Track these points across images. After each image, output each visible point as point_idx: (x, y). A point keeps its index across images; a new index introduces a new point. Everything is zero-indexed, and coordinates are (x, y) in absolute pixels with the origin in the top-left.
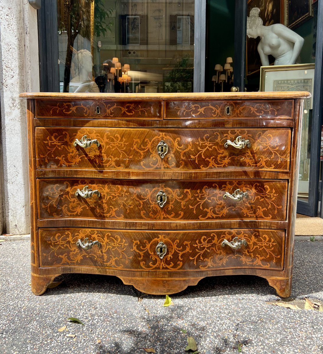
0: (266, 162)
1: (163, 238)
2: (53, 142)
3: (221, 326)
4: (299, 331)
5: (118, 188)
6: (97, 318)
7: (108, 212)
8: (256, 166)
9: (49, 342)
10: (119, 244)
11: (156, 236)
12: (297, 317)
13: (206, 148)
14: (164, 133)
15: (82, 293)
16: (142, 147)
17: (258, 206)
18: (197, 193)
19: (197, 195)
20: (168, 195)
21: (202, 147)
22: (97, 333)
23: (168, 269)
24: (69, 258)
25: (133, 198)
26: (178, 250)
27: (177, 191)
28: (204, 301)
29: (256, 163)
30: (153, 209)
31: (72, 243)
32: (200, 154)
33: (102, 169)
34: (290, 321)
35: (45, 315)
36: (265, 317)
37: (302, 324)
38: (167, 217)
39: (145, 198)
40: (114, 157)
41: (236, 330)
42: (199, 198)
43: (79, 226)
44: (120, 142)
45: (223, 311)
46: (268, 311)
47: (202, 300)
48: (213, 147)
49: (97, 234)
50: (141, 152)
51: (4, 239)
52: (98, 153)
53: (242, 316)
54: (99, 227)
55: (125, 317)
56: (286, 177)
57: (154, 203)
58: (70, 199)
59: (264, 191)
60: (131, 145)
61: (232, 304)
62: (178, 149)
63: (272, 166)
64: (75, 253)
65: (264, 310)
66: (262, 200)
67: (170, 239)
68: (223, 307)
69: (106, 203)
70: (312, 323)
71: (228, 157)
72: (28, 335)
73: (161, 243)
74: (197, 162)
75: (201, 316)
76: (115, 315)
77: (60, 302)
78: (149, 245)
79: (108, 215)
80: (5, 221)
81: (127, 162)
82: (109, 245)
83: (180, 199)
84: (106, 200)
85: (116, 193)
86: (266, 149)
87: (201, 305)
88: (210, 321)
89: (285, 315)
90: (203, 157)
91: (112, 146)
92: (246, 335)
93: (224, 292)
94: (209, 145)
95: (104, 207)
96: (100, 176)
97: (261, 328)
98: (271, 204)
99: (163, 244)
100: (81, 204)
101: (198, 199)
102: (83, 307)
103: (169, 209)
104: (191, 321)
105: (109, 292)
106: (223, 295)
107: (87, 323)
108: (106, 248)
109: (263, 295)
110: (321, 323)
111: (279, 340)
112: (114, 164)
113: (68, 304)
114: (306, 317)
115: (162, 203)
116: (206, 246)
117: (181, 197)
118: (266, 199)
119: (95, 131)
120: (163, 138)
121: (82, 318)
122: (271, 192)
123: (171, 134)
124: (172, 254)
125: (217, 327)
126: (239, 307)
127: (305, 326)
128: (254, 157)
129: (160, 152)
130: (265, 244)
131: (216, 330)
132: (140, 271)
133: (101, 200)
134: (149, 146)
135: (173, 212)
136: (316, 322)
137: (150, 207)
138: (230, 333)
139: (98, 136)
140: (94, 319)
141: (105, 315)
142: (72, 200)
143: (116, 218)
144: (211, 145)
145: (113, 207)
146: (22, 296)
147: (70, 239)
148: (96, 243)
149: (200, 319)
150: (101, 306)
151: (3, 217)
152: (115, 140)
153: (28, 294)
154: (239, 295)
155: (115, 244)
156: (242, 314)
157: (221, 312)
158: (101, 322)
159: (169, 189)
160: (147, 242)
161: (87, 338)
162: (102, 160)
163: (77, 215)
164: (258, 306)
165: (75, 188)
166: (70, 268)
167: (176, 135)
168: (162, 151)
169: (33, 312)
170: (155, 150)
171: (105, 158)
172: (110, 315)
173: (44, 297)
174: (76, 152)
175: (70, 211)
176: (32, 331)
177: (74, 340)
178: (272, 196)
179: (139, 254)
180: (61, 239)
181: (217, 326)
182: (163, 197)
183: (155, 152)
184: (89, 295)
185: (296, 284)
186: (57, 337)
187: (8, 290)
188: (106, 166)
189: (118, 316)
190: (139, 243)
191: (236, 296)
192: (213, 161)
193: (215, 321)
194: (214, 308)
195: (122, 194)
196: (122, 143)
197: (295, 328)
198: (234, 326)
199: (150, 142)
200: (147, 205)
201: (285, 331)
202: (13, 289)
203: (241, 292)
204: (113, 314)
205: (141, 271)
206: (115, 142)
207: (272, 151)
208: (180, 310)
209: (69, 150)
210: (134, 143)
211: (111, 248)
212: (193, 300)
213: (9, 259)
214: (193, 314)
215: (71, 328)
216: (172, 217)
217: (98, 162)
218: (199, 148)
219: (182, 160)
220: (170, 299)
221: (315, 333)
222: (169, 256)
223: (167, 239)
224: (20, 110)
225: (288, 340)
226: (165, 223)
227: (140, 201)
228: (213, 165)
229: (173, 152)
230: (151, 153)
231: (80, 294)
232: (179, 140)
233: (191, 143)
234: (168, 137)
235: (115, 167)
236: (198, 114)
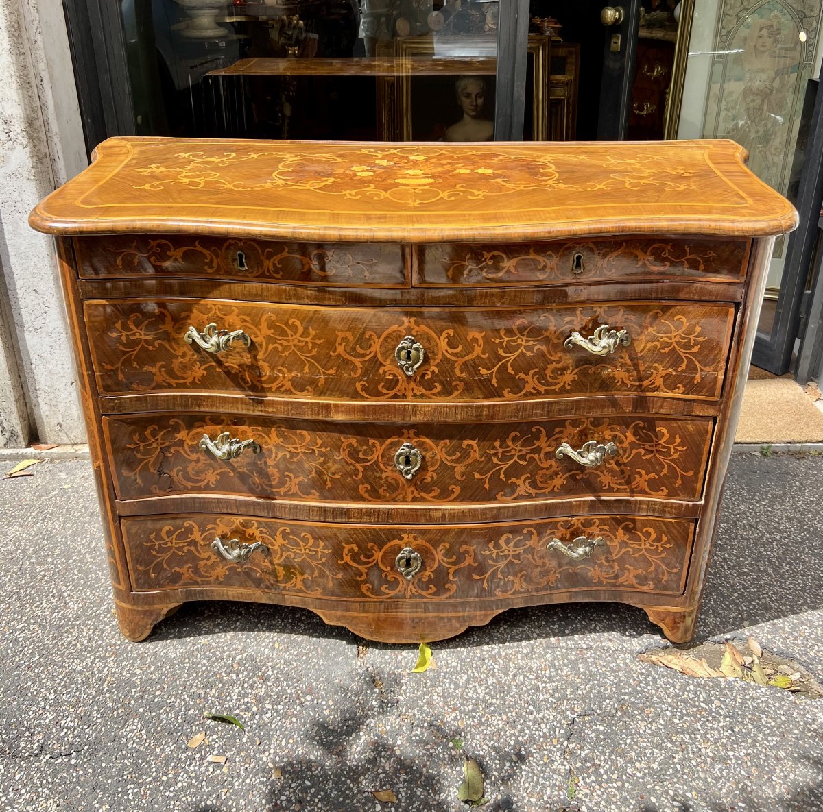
0: (666, 378)
1: (411, 539)
2: (134, 335)
3: (536, 726)
4: (702, 741)
5: (303, 437)
6: (271, 707)
7: (282, 483)
8: (641, 386)
9: (170, 776)
10: (310, 551)
11: (397, 535)
12: (702, 699)
13: (520, 351)
14: (412, 320)
15: (232, 633)
16: (359, 350)
17: (638, 470)
18: (494, 448)
19: (492, 452)
20: (424, 454)
21: (508, 350)
22: (272, 751)
23: (426, 597)
24: (196, 571)
25: (340, 458)
26: (448, 563)
27: (445, 444)
28: (503, 654)
29: (640, 379)
30: (387, 481)
31: (202, 543)
32: (504, 366)
33: (263, 394)
34: (684, 711)
35: (156, 700)
36: (633, 700)
37: (710, 719)
38: (422, 497)
39: (369, 458)
40: (290, 371)
41: (568, 739)
42: (498, 458)
43: (215, 511)
44: (302, 336)
45: (544, 685)
46: (641, 682)
47: (499, 653)
48: (536, 348)
49: (257, 528)
50: (357, 362)
51: (35, 457)
52: (247, 360)
53: (584, 697)
54: (263, 514)
55: (331, 703)
56: (711, 412)
57: (390, 468)
58: (189, 455)
59: (655, 439)
60: (331, 345)
61: (564, 665)
62: (448, 356)
63: (678, 388)
64: (210, 562)
65: (631, 681)
66: (648, 457)
67: (429, 541)
68: (543, 672)
69: (276, 466)
70: (732, 717)
71: (571, 368)
72: (124, 757)
73: (406, 550)
74: (494, 382)
75: (494, 700)
76: (308, 698)
77: (187, 660)
78: (381, 553)
79: (282, 490)
80: (32, 413)
81: (322, 381)
82: (288, 550)
83: (453, 461)
84: (274, 460)
85: (298, 446)
86: (667, 350)
87: (497, 667)
88: (514, 714)
89: (677, 695)
90: (510, 370)
91: (281, 344)
92: (587, 751)
93: (548, 629)
94: (527, 344)
95: (270, 473)
96: (258, 412)
97: (622, 732)
98: (669, 466)
99: (412, 552)
100: (215, 465)
101: (495, 460)
102: (237, 676)
103: (425, 481)
104: (474, 714)
105: (293, 631)
106: (547, 637)
107: (249, 723)
108: (281, 555)
109: (634, 636)
110: (750, 717)
111: (655, 766)
112: (288, 385)
113: (204, 668)
114: (722, 699)
115: (410, 470)
116: (511, 553)
117: (454, 458)
118: (658, 456)
119: (236, 311)
120: (409, 331)
121: (238, 708)
122: (671, 440)
123: (430, 322)
124: (432, 570)
125: (527, 732)
126: (578, 673)
127: (715, 726)
128: (636, 366)
129: (403, 363)
130: (648, 546)
131: (525, 738)
132: (361, 602)
133: (263, 460)
134: (376, 348)
135: (435, 488)
136: (740, 713)
137: (380, 478)
138: (555, 747)
139: (245, 321)
140: (262, 712)
141: (287, 700)
142: (194, 456)
143: (301, 497)
144: (531, 343)
145: (292, 475)
146: (99, 643)
147: (196, 536)
148: (257, 548)
149: (492, 708)
150: (277, 673)
151: (26, 405)
152: (289, 332)
153: (113, 638)
154: (581, 636)
155: (301, 550)
156: (584, 692)
157: (537, 689)
158: (279, 718)
159: (427, 440)
160: (376, 548)
161: (252, 765)
162: (260, 376)
163: (207, 488)
164: (620, 669)
165: (198, 433)
166: (201, 590)
167: (442, 323)
168: (408, 358)
169: (130, 691)
170: (391, 357)
171: (267, 372)
172: (298, 699)
173: (149, 645)
174: (193, 355)
175: (189, 479)
176: (132, 748)
177: (225, 770)
178: (672, 450)
179: (359, 571)
180: (174, 536)
181: (529, 727)
182: (412, 458)
183: (392, 360)
184: (248, 641)
185: (710, 601)
186: (188, 763)
187: (67, 625)
188: (271, 388)
189: (315, 702)
190: (356, 549)
191: (573, 640)
192: (535, 380)
193: (524, 714)
194: (525, 676)
195: (313, 450)
196: (307, 339)
197: (692, 732)
198: (565, 726)
199: (379, 338)
200: (373, 473)
201: (672, 742)
202: (78, 623)
203: (585, 627)
204: (304, 697)
205: (364, 602)
206: (290, 338)
207: (682, 355)
208: (450, 684)
209: (174, 350)
210: (339, 341)
211: (293, 556)
212: (478, 651)
213: (57, 526)
214: (477, 693)
215: (215, 736)
216: (434, 497)
217: (248, 379)
218: (501, 352)
219: (459, 379)
220: (428, 651)
221: (735, 746)
222: (427, 573)
223: (421, 542)
224: (28, 150)
225: (675, 764)
226: (416, 509)
227: (357, 465)
228: (534, 388)
229: (437, 361)
230: (381, 365)
231: (229, 637)
232: (452, 335)
233: (481, 342)
234: (423, 328)
235: (291, 393)
236: (501, 274)
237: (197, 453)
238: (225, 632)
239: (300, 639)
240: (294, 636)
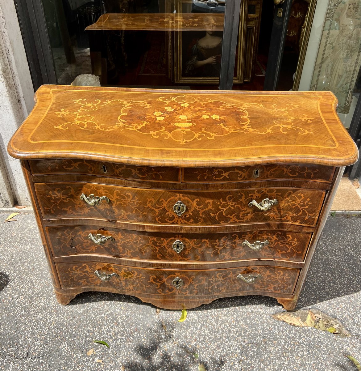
0: (292, 217)
1: (179, 275)
2: (57, 196)
3: (229, 348)
4: (296, 356)
5: (133, 237)
6: (120, 337)
7: (124, 252)
8: (281, 220)
9: (80, 368)
10: (136, 277)
11: (172, 273)
12: (297, 337)
13: (229, 207)
14: (181, 195)
15: (104, 302)
16: (157, 205)
17: (277, 250)
18: (216, 242)
19: (215, 244)
20: (185, 244)
21: (224, 206)
22: (121, 358)
23: (185, 294)
24: (88, 282)
25: (149, 245)
26: (194, 283)
27: (194, 241)
28: (216, 314)
29: (281, 217)
30: (169, 253)
31: (90, 272)
32: (222, 213)
34: (290, 343)
35: (73, 333)
36: (269, 337)
37: (300, 346)
38: (184, 259)
39: (161, 245)
40: (127, 212)
41: (241, 355)
43: (95, 261)
44: (132, 199)
45: (233, 329)
46: (272, 328)
47: (214, 313)
48: (236, 206)
49: (113, 268)
50: (156, 210)
51: (17, 212)
52: (108, 207)
53: (249, 335)
54: (116, 263)
55: (145, 336)
56: (311, 231)
57: (170, 249)
58: (83, 240)
59: (285, 239)
60: (145, 203)
61: (241, 320)
62: (197, 209)
63: (298, 221)
64: (94, 279)
65: (269, 328)
66: (282, 245)
67: (186, 276)
68: (232, 323)
70: (309, 346)
71: (251, 213)
72: (61, 359)
73: (177, 278)
74: (217, 218)
75: (212, 336)
76: (136, 333)
77: (85, 314)
78: (166, 279)
79: (124, 255)
81: (141, 217)
82: (127, 276)
84: (120, 244)
85: (130, 239)
86: (294, 207)
87: (213, 320)
88: (220, 343)
89: (287, 335)
90: (224, 214)
91: (123, 202)
92: (249, 360)
93: (235, 302)
94: (232, 205)
95: (119, 248)
96: (113, 226)
97: (263, 352)
98: (291, 249)
99: (179, 279)
101: (216, 247)
102: (106, 322)
103: (185, 254)
104: (203, 342)
106: (235, 306)
107: (111, 345)
108: (124, 278)
109: (271, 307)
110: (316, 346)
111: (276, 368)
112: (126, 217)
113: (92, 318)
114: (306, 337)
115: (179, 250)
116: (221, 280)
117: (198, 246)
118: (286, 245)
119: (103, 188)
120: (179, 199)
121: (107, 337)
122: (293, 240)
123: (189, 196)
124: (187, 285)
125: (225, 351)
126: (247, 324)
127: (302, 350)
128: (280, 212)
129: (177, 211)
130: (279, 277)
131: (224, 354)
133: (116, 243)
134: (165, 205)
136: (312, 344)
137: (166, 252)
138: (236, 358)
139: (107, 192)
140: (117, 339)
141: (127, 334)
142: (86, 241)
143: (132, 258)
144: (234, 204)
145: (128, 250)
146: (49, 305)
147: (88, 269)
148: (113, 275)
149: (211, 340)
150: (123, 321)
151: (12, 189)
152: (126, 198)
153: (54, 303)
154: (249, 306)
155: (132, 276)
156: (249, 333)
157: (230, 331)
158: (124, 342)
159: (187, 239)
160: (164, 277)
161: (113, 364)
162: (114, 213)
163: (92, 252)
164: (264, 322)
165: (87, 232)
166: (91, 288)
167: (195, 196)
168: (179, 210)
169: (62, 329)
171: (117, 212)
172: (132, 334)
173: (70, 307)
174: (84, 204)
175: (84, 249)
176: (64, 355)
177: (102, 366)
178: (293, 244)
179: (156, 285)
180: (78, 269)
181: (226, 349)
182: (180, 246)
183: (172, 210)
184: (110, 305)
185: (304, 290)
186: (87, 362)
187: (35, 296)
188: (118, 218)
189: (138, 335)
190: (156, 277)
191: (246, 308)
192: (235, 218)
193: (224, 342)
194: (225, 325)
195: (137, 241)
196: (134, 201)
197: (292, 352)
198: (240, 349)
199: (166, 201)
200: (163, 251)
201: (283, 356)
202: (39, 295)
203: (251, 302)
204: (134, 333)
205: (158, 295)
206: (127, 200)
207: (301, 209)
208: (194, 328)
209: (76, 202)
210: (148, 202)
211: (129, 278)
212: (206, 312)
214: (205, 332)
215: (98, 350)
216: (189, 260)
217: (108, 214)
218: (220, 208)
219: (201, 217)
220: (186, 312)
221: (309, 359)
222: (185, 286)
223: (183, 276)
224: (4, 83)
225: (284, 367)
226: (181, 264)
227: (156, 247)
228: (234, 221)
229: (192, 211)
230: (167, 211)
231: (102, 303)
232: (199, 201)
233: (211, 204)
234: (186, 198)
235: (127, 220)
236: (222, 178)
237: (87, 239)
238: (101, 301)
239: (132, 305)
240: (129, 304)
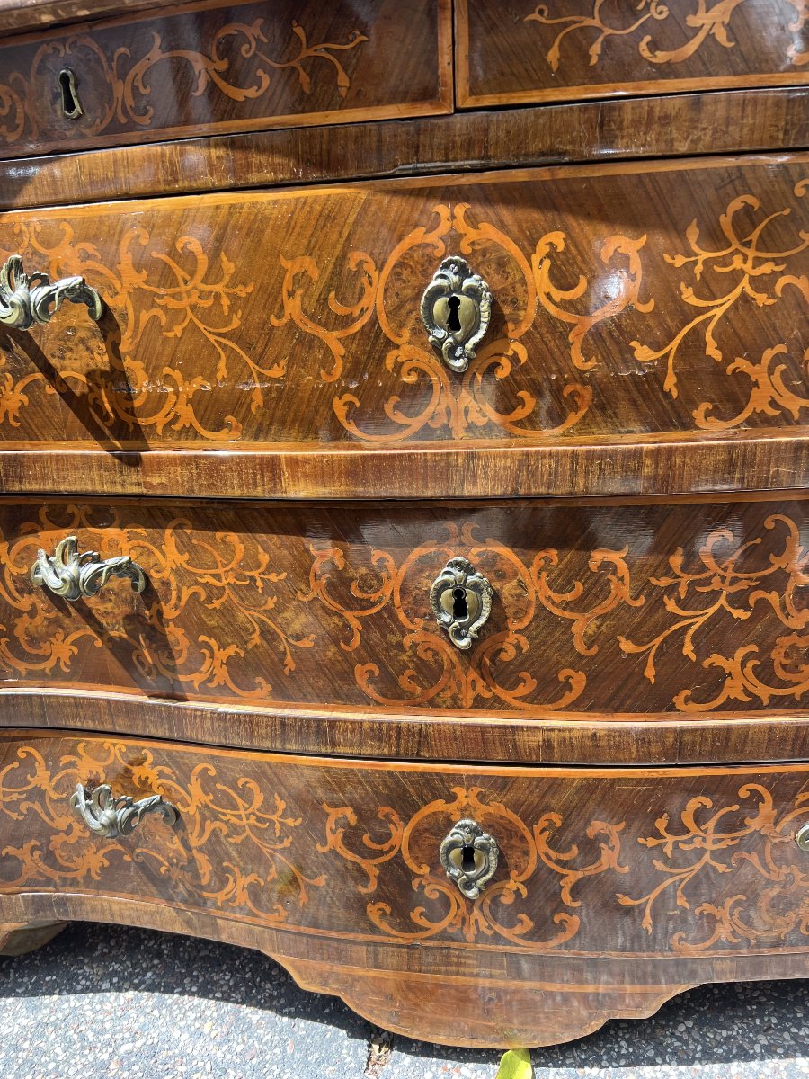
1: (473, 800)
5: (230, 549)
7: (195, 663)
10: (259, 819)
11: (438, 788)
13: (738, 291)
14: (460, 210)
16: (336, 306)
18: (668, 571)
19: (665, 582)
20: (497, 585)
21: (707, 288)
23: (509, 943)
24: (49, 857)
25: (310, 597)
26: (558, 862)
27: (548, 560)
30: (415, 654)
31: (55, 796)
32: (697, 336)
33: (137, 443)
38: (497, 699)
39: (374, 597)
40: (188, 377)
42: (678, 599)
43: (71, 724)
44: (204, 281)
48: (783, 281)
49: (154, 765)
50: (333, 339)
52: (102, 361)
54: (160, 733)
57: (421, 623)
58: (15, 599)
60: (271, 297)
62: (552, 310)
64: (72, 840)
67: (515, 807)
69: (179, 621)
73: (463, 827)
74: (670, 383)
78: (407, 832)
79: (197, 679)
81: (258, 399)
82: (215, 817)
83: (567, 606)
84: (176, 607)
85: (220, 571)
90: (713, 351)
91: (165, 309)
94: (757, 272)
95: (171, 638)
96: (130, 484)
99: (475, 832)
100: (67, 622)
101: (671, 606)
103: (503, 656)
108: (203, 829)
112: (187, 414)
115: (466, 627)
116: (709, 846)
117: (569, 597)
119: (69, 232)
120: (454, 240)
123: (506, 214)
124: (523, 878)
129: (440, 334)
132: (368, 944)
133: (155, 606)
134: (375, 299)
135: (526, 675)
137: (400, 646)
139: (89, 256)
142: (25, 603)
143: (235, 694)
144: (767, 268)
145: (213, 642)
147: (42, 779)
148: (150, 808)
155: (239, 817)
159: (505, 552)
160: (395, 818)
162: (130, 398)
163: (56, 676)
165: (27, 548)
166: (63, 899)
167: (536, 215)
168: (453, 324)
170: (411, 322)
171: (142, 385)
175: (21, 655)
179: (359, 869)
182: (470, 596)
183: (415, 332)
184: (156, 1013)
188: (153, 426)
190: (353, 819)
192: (777, 378)
195: (253, 579)
196: (219, 288)
199: (380, 268)
200: (384, 636)
205: (376, 944)
206: (183, 287)
210: (287, 286)
211: (225, 831)
216: (523, 699)
217: (107, 406)
218: (689, 296)
219: (581, 378)
222: (512, 885)
223: (497, 808)
226: (483, 728)
227: (348, 615)
228: (773, 403)
229: (525, 327)
230: (389, 345)
232: (561, 248)
233: (636, 265)
234: (489, 233)
235: (196, 435)
236: (691, 47)
237: (30, 593)
239: (255, 1018)
240: (246, 1010)
